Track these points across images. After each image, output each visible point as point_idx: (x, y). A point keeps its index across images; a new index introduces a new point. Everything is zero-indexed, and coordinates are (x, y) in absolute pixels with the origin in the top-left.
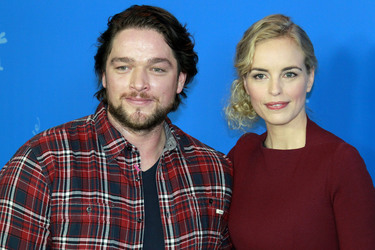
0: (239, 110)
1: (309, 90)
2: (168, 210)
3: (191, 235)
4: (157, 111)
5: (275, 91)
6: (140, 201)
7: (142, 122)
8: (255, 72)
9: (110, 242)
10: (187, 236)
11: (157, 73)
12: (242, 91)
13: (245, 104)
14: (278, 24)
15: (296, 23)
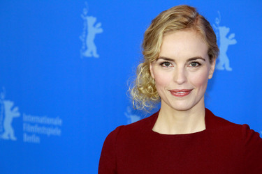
0: (143, 92)
1: (210, 77)
5: (180, 80)
8: (161, 60)
12: (147, 74)
13: (150, 87)
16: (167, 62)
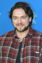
3: (27, 57)
4: (25, 27)
6: (18, 49)
7: (21, 30)
9: (8, 58)
10: (25, 58)
11: (24, 19)
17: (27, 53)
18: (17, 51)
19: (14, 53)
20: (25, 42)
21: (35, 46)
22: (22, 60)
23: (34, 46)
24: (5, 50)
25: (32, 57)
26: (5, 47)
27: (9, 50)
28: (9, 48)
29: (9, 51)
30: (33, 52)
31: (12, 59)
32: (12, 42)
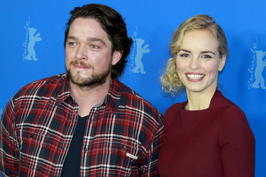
1: (220, 69)
2: (87, 147)
3: (99, 166)
4: (93, 76)
5: (194, 67)
6: (69, 136)
7: (80, 82)
8: (182, 52)
9: (40, 159)
10: (95, 166)
11: (94, 49)
12: (174, 67)
13: (175, 75)
14: (203, 21)
15: (217, 23)
16: (186, 54)
17: (100, 154)
18: (66, 141)
19: (59, 146)
20: (97, 118)
21: (127, 137)
22: (85, 171)
23: (124, 137)
24: (32, 136)
25: (114, 166)
26: (33, 125)
27: (44, 136)
28: (46, 131)
29: (43, 139)
30: (119, 152)
31: (51, 163)
32: (54, 113)
